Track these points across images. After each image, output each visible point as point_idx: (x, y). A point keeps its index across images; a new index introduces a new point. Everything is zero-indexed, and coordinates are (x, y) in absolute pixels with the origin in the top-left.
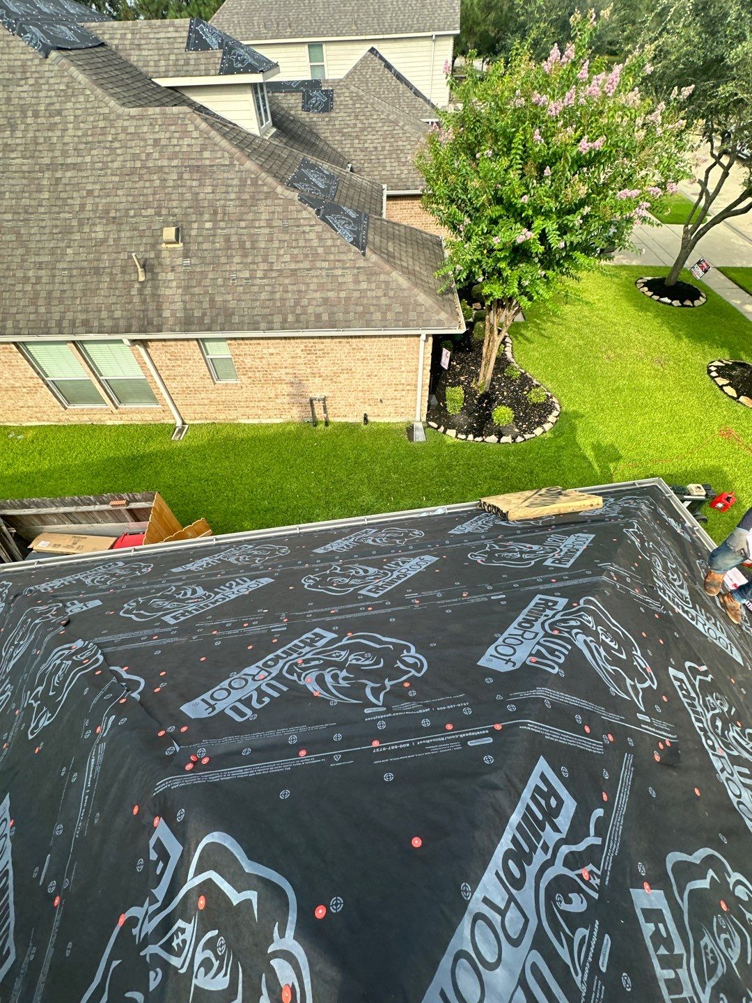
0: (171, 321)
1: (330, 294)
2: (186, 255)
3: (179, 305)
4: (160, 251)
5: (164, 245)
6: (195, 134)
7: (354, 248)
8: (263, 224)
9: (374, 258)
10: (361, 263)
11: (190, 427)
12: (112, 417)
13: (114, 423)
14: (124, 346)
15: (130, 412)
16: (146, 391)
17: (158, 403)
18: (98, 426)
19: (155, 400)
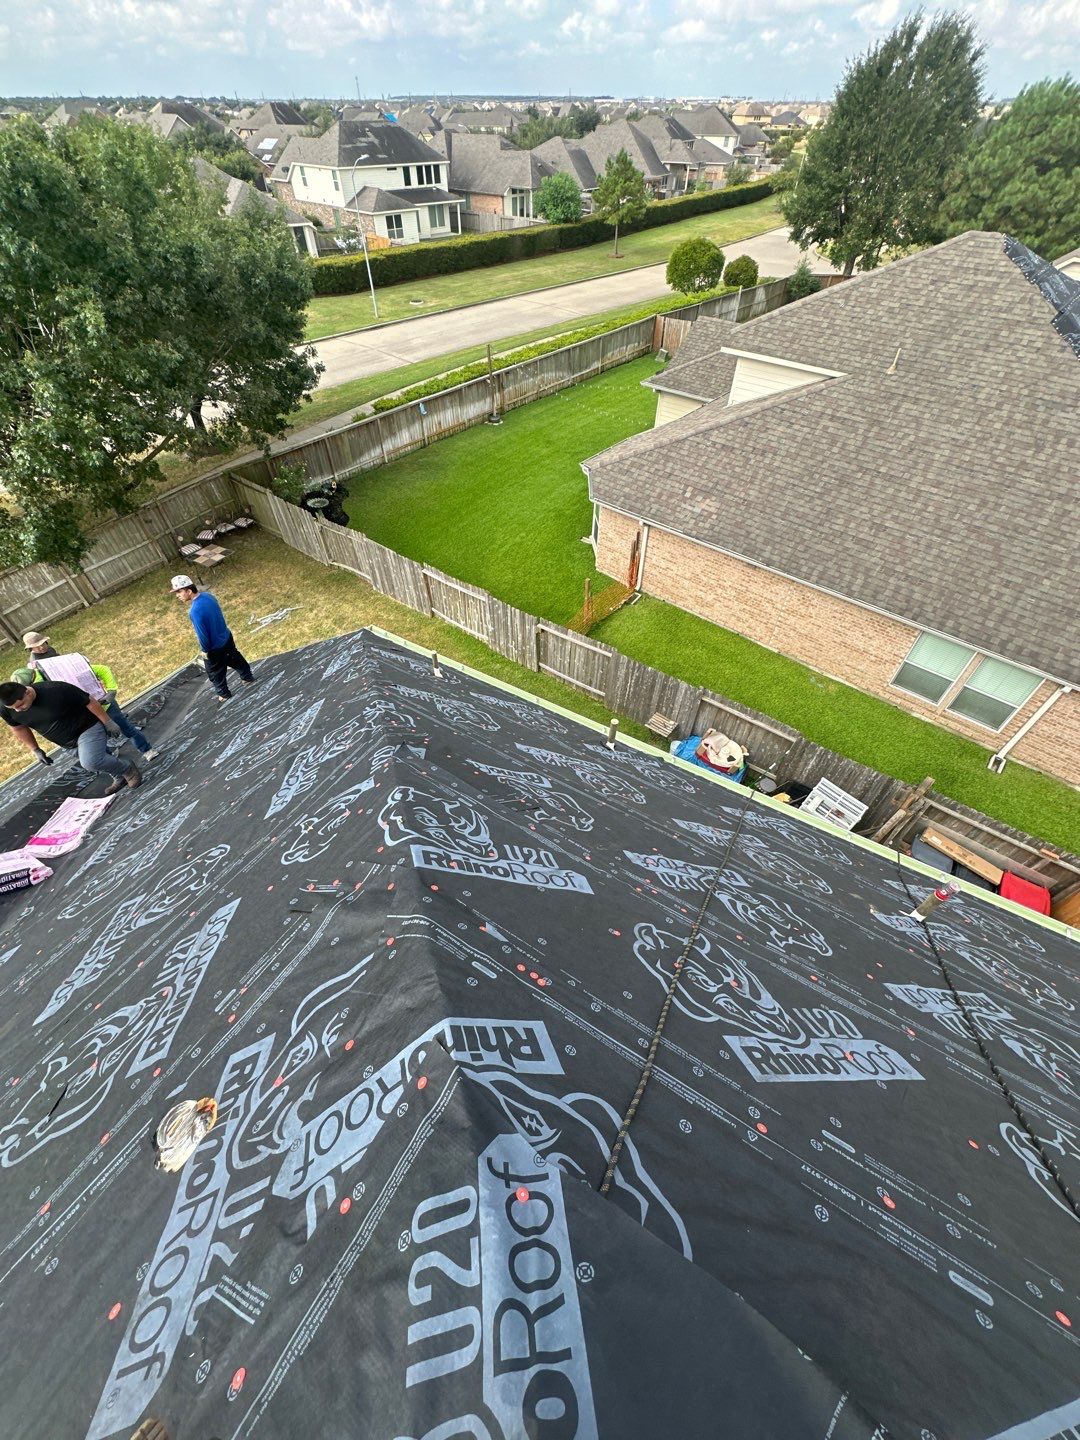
11: (1009, 763)
12: (928, 714)
13: (923, 718)
14: (1034, 679)
15: (954, 720)
16: (995, 713)
17: (997, 728)
18: (904, 713)
19: (996, 724)
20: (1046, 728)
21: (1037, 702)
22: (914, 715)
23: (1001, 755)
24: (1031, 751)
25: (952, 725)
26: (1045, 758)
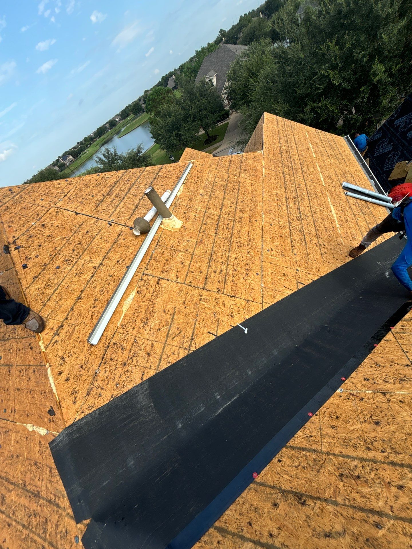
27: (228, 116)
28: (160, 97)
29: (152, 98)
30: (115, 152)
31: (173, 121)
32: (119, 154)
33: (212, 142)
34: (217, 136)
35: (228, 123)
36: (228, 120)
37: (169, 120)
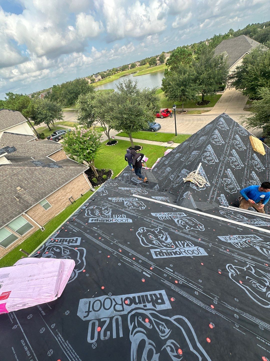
0: (32, 203)
1: (62, 177)
2: (25, 190)
3: (32, 199)
4: (18, 193)
5: (18, 191)
6: (8, 169)
7: (60, 168)
8: (38, 175)
9: (65, 167)
10: (63, 169)
11: (44, 226)
12: (21, 241)
13: (22, 242)
14: (20, 217)
15: (26, 235)
16: (28, 226)
17: (33, 227)
18: (18, 246)
19: (32, 227)
20: (36, 218)
21: (27, 218)
22: (20, 244)
23: (41, 227)
24: (42, 222)
25: (28, 235)
26: (45, 220)
27: (223, 90)
28: (182, 56)
29: (176, 55)
30: (135, 85)
31: (186, 78)
32: (137, 88)
33: (204, 105)
34: (209, 101)
35: (222, 95)
36: (222, 93)
37: (182, 77)
